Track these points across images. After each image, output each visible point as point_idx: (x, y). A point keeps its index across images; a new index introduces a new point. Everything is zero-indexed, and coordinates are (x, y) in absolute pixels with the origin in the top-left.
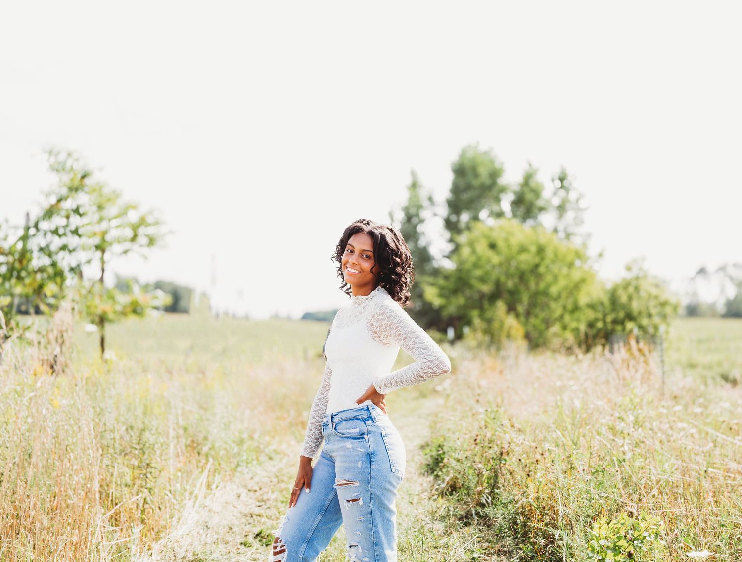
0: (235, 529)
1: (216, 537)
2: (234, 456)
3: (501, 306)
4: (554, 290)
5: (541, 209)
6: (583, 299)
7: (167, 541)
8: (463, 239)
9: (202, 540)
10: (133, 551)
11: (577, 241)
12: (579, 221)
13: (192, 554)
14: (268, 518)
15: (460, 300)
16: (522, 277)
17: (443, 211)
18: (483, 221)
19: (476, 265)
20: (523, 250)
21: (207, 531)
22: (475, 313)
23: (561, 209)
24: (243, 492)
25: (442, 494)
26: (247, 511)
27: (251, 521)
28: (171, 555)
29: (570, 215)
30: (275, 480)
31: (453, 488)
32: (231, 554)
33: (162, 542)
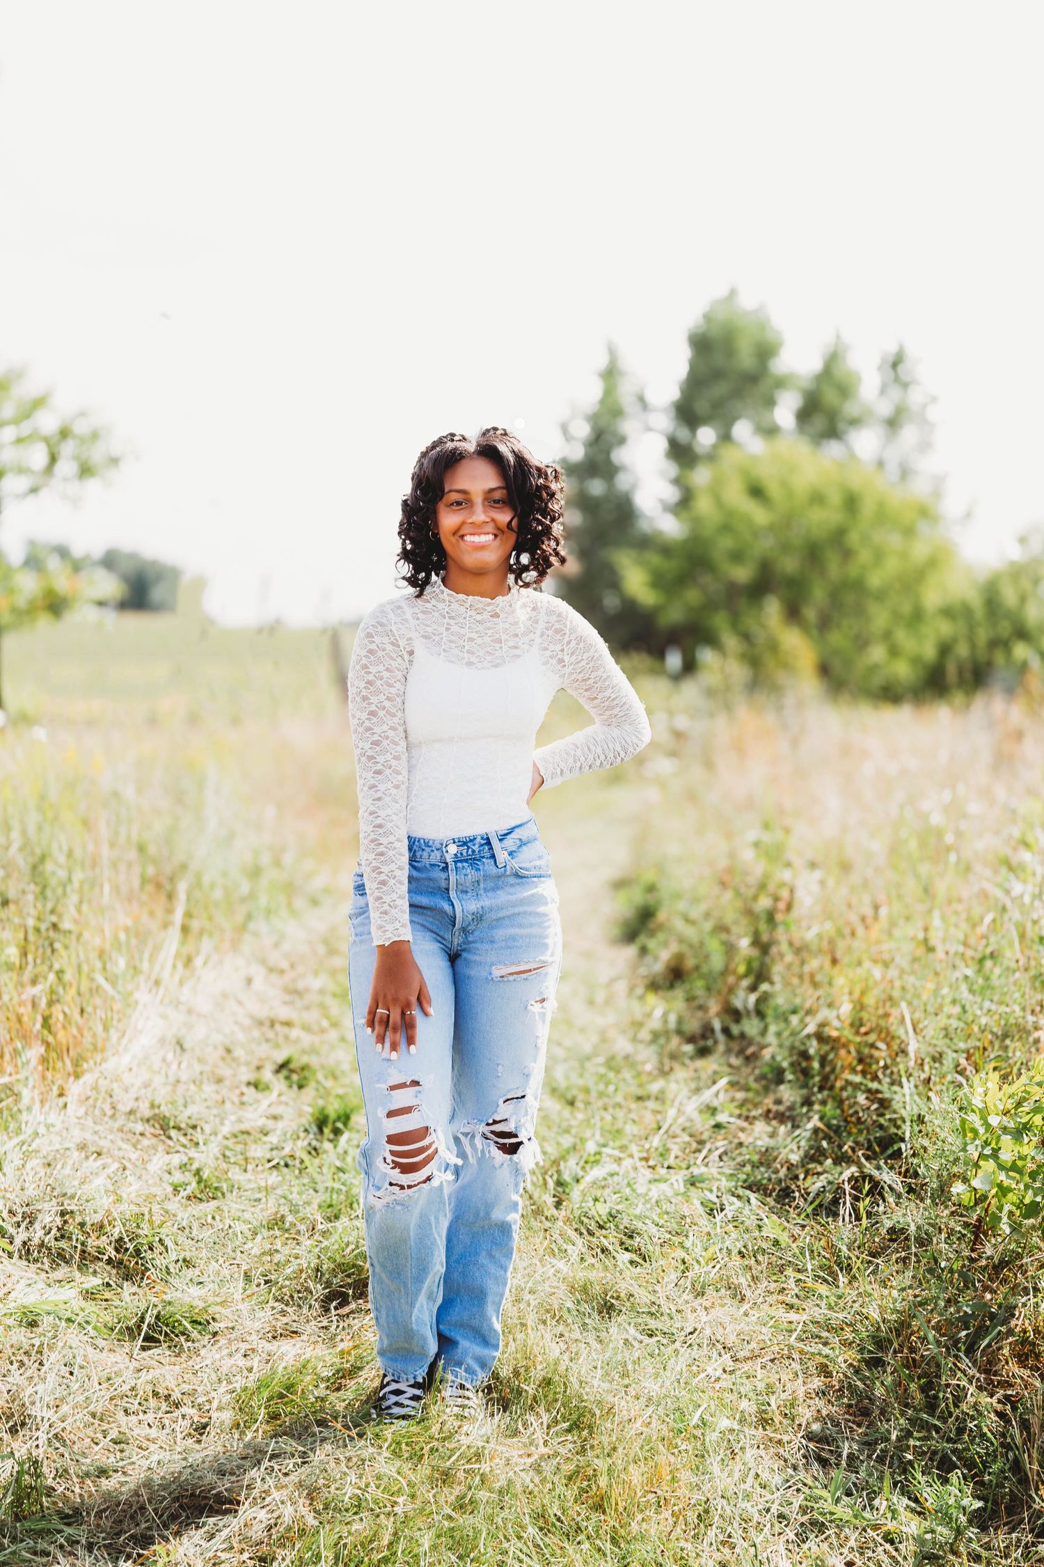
0: (239, 1052)
1: (198, 1068)
2: (243, 900)
3: (773, 608)
4: (875, 580)
5: (855, 422)
6: (932, 598)
7: (99, 1078)
8: (701, 476)
9: (171, 1074)
10: (25, 1100)
11: (920, 488)
12: (925, 446)
13: (147, 1105)
14: (307, 1028)
15: (693, 596)
16: (813, 553)
17: (664, 423)
18: (739, 445)
19: (726, 528)
20: (817, 498)
21: (181, 1055)
22: (720, 621)
23: (893, 423)
24: (258, 973)
25: (654, 986)
26: (263, 1013)
27: (270, 1034)
28: (107, 1108)
29: (909, 434)
30: (321, 950)
31: (676, 974)
32: (228, 1105)
33: (88, 1078)
